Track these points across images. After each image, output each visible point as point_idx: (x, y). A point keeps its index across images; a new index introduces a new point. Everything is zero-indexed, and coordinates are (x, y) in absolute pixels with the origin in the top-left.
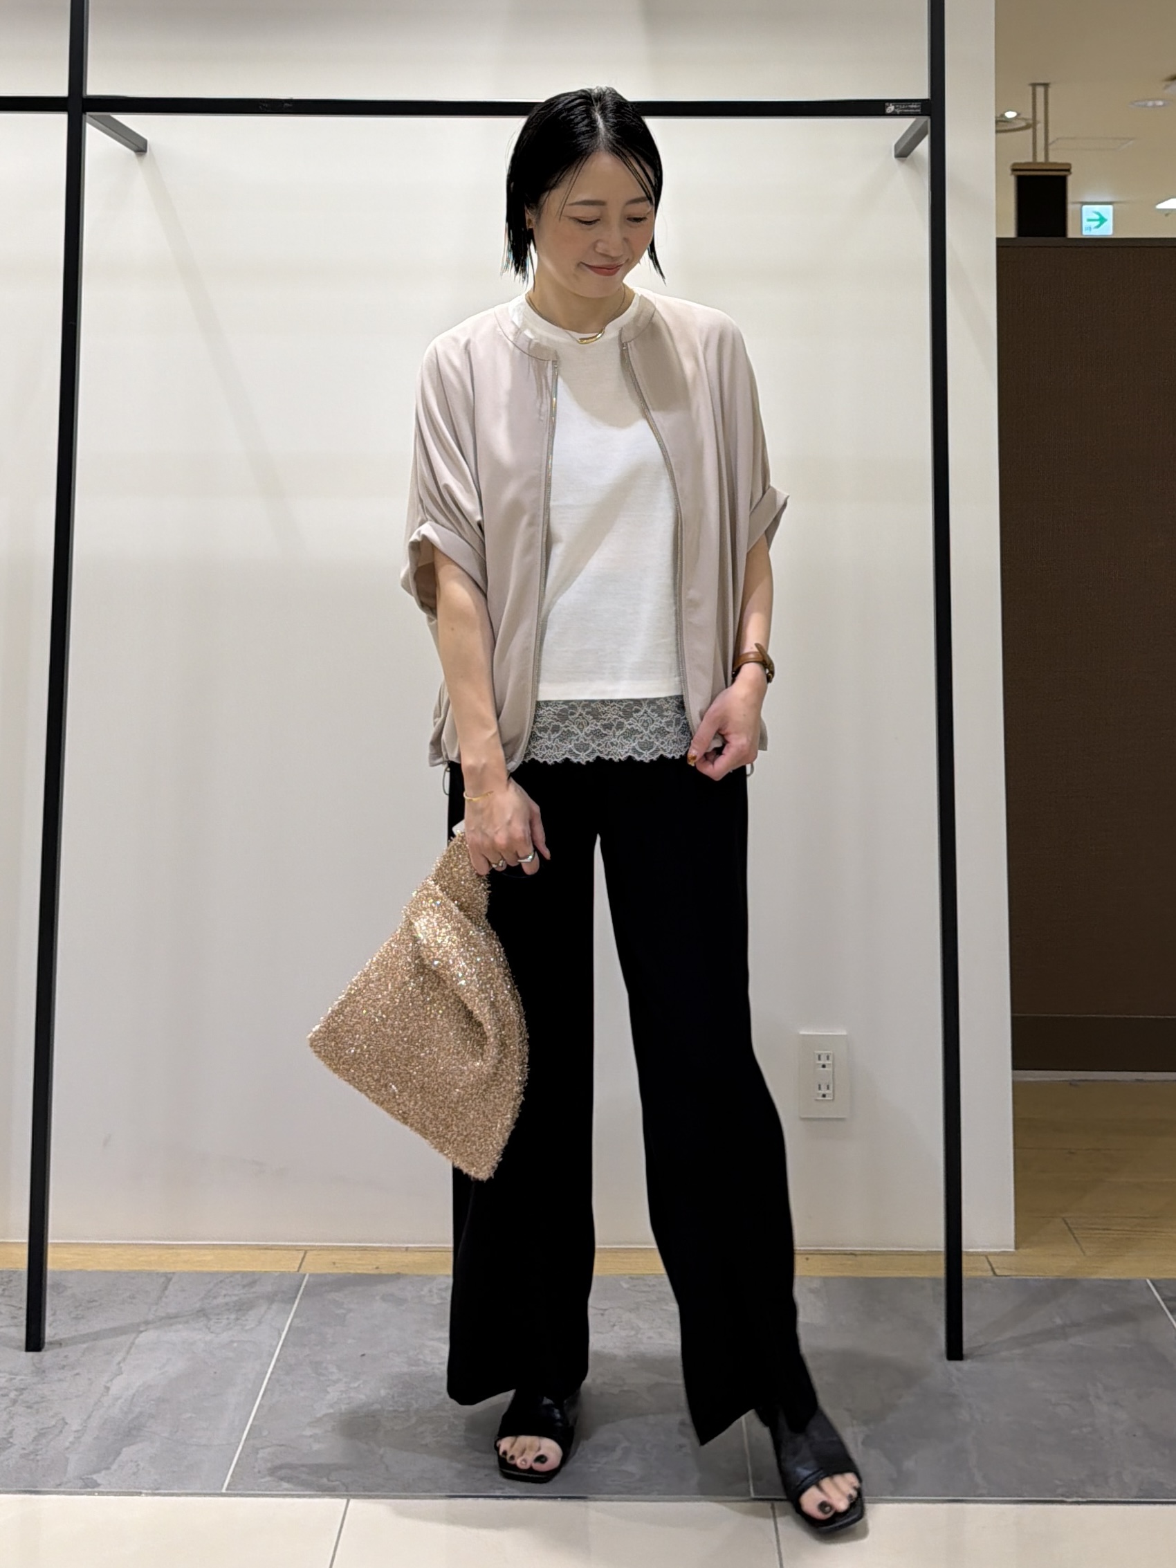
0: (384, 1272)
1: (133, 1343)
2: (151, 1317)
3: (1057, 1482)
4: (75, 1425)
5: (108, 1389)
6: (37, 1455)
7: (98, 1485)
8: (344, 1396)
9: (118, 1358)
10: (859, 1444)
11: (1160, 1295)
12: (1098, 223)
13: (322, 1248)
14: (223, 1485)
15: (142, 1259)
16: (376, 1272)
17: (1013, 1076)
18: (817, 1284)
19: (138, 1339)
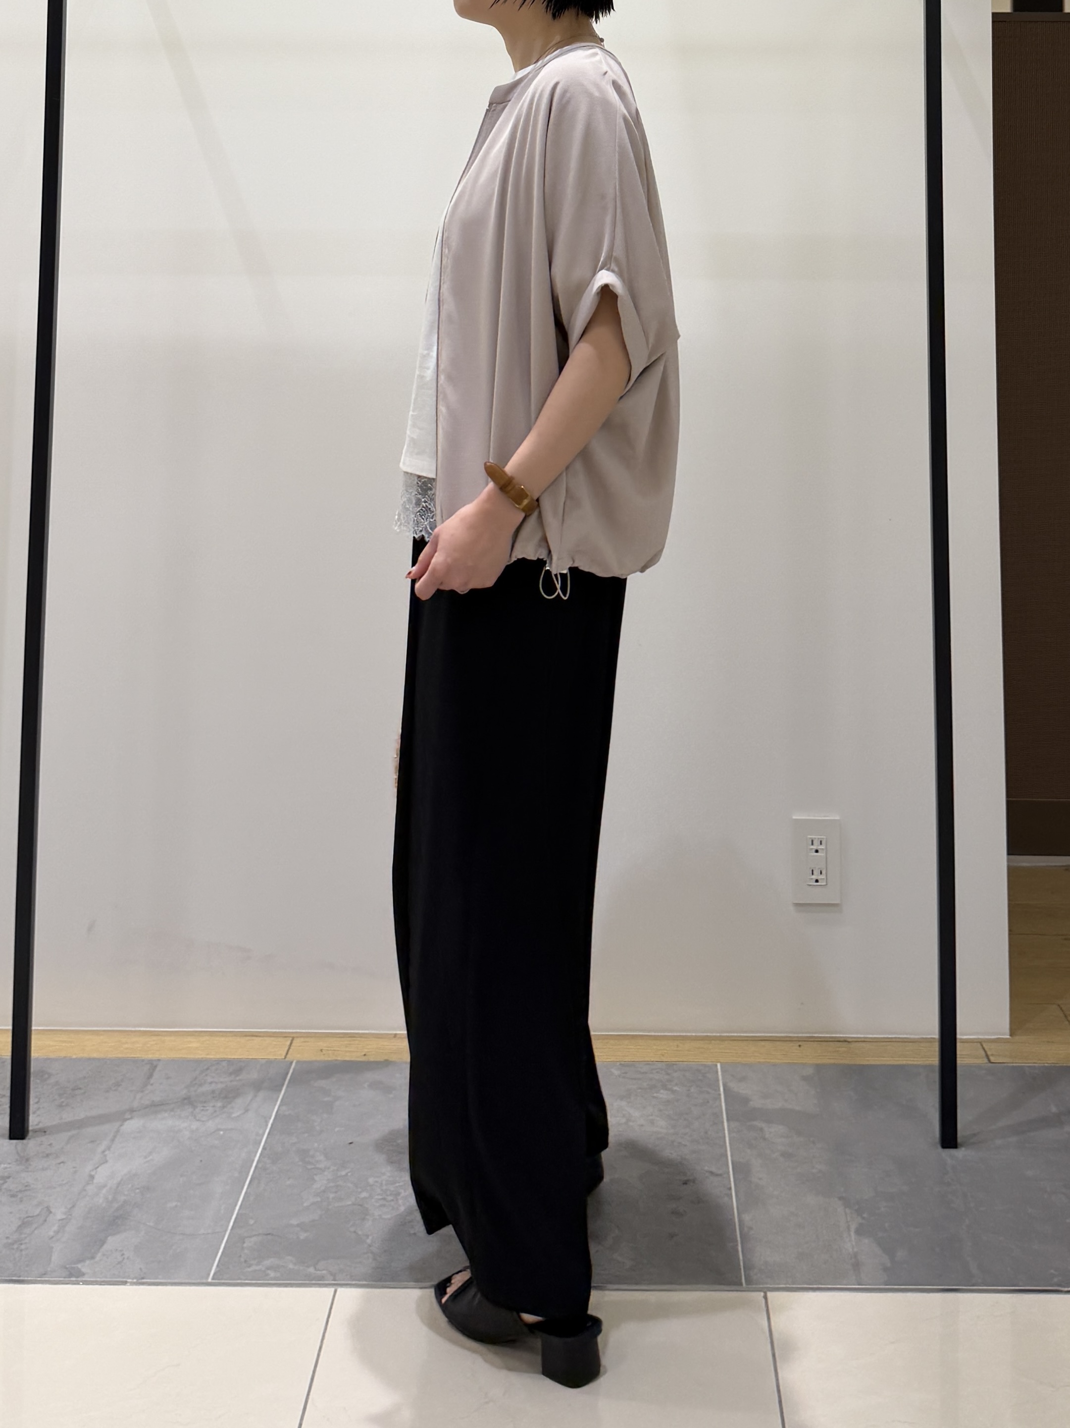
0: (372, 1058)
1: (118, 1131)
2: (136, 1104)
3: (1052, 1271)
4: (59, 1213)
5: (92, 1177)
6: (21, 1244)
7: (83, 1274)
8: (332, 1184)
9: (105, 1143)
10: (852, 1234)
13: (308, 1035)
14: (209, 1275)
15: (126, 1046)
16: (363, 1059)
17: (1008, 861)
18: (810, 1071)
19: (123, 1128)
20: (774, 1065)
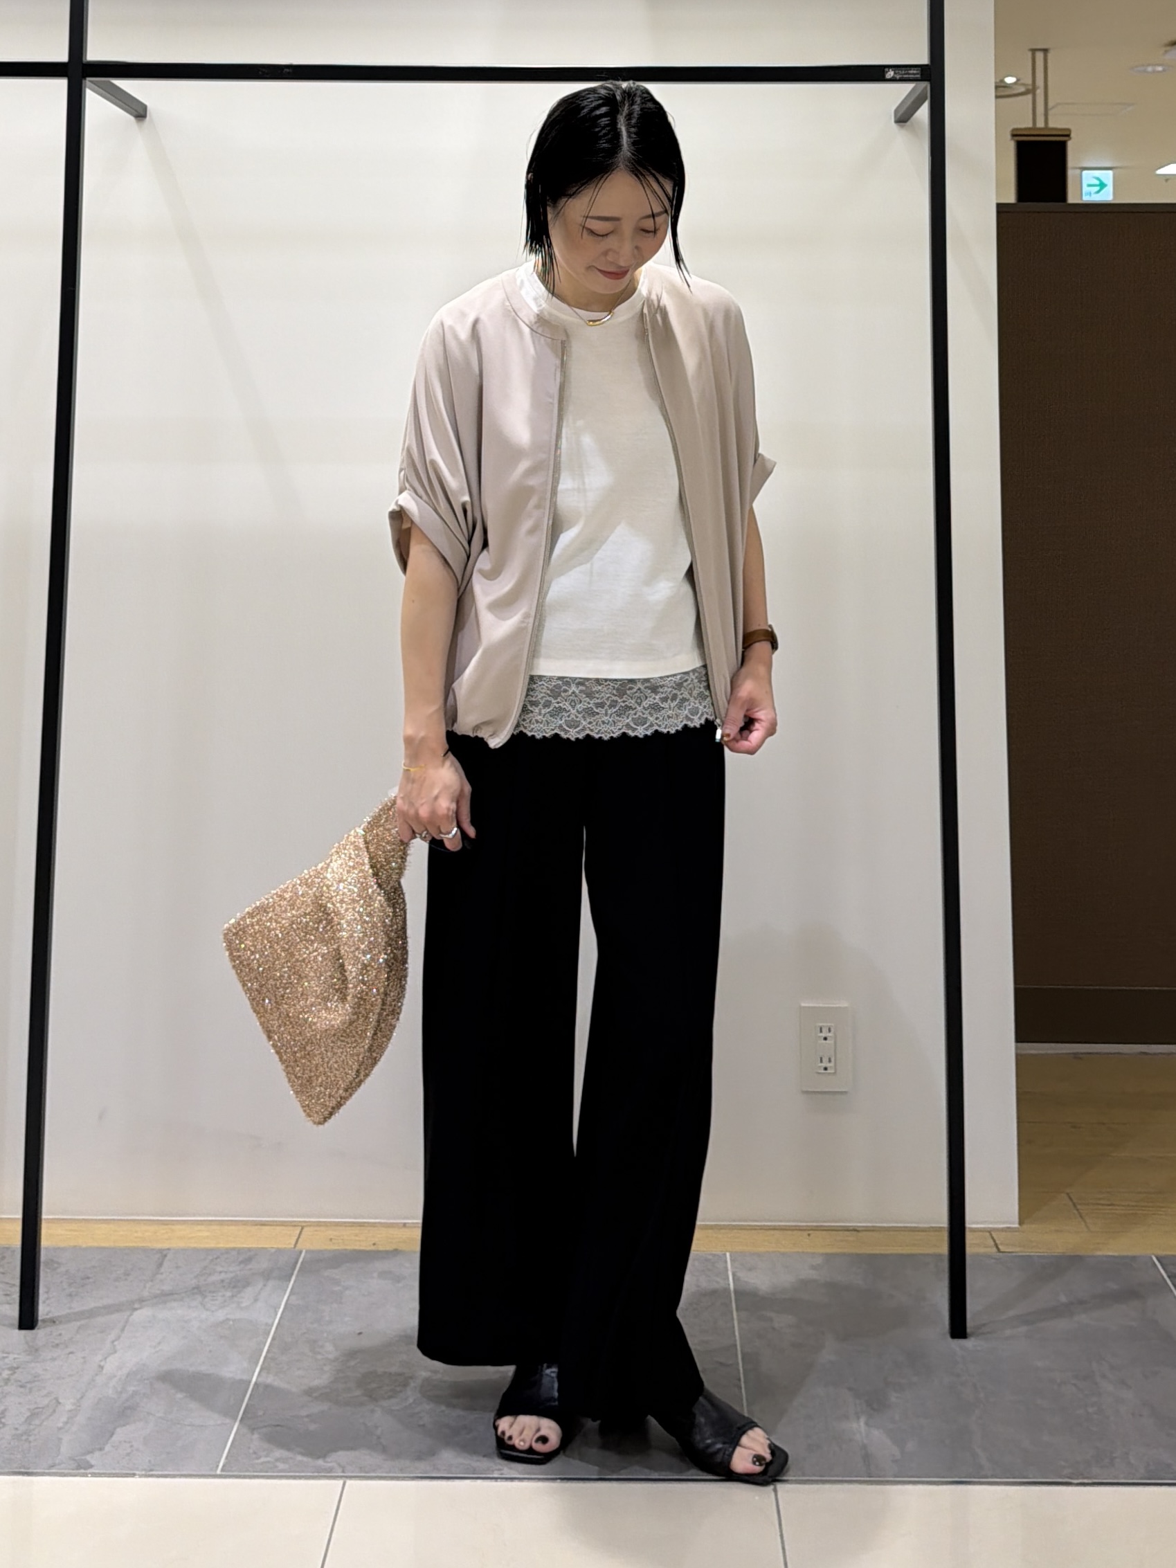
0: (381, 1248)
1: (127, 1321)
2: (146, 1294)
3: (1063, 1463)
4: (68, 1405)
5: (102, 1367)
6: (30, 1436)
8: (341, 1375)
9: (112, 1336)
10: (863, 1426)
11: (1166, 1271)
12: (1098, 188)
13: (319, 1224)
14: (218, 1466)
15: (136, 1235)
16: (373, 1248)
17: (1017, 1048)
18: (819, 1261)
19: (131, 1319)
20: (783, 1254)
